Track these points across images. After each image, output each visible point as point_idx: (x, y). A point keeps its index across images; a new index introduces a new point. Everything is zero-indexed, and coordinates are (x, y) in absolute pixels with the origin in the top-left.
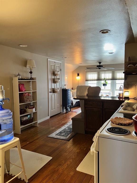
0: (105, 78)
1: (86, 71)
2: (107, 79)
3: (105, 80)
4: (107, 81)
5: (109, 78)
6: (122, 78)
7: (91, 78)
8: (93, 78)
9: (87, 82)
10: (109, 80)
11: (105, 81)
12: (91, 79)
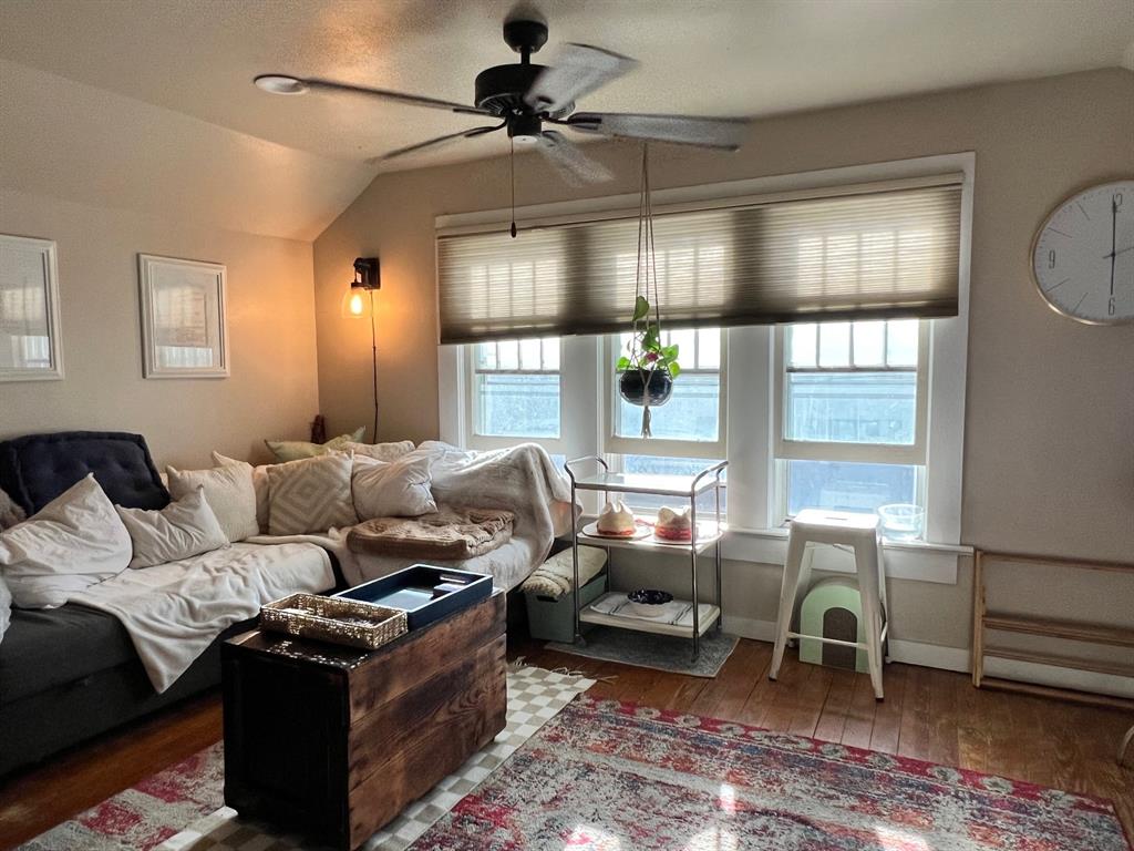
0: (642, 305)
1: (440, 221)
2: (669, 310)
3: (649, 321)
4: (665, 337)
5: (702, 302)
6: (858, 299)
7: (499, 311)
8: (522, 310)
9: (460, 348)
10: (696, 320)
11: (647, 343)
12: (495, 323)
